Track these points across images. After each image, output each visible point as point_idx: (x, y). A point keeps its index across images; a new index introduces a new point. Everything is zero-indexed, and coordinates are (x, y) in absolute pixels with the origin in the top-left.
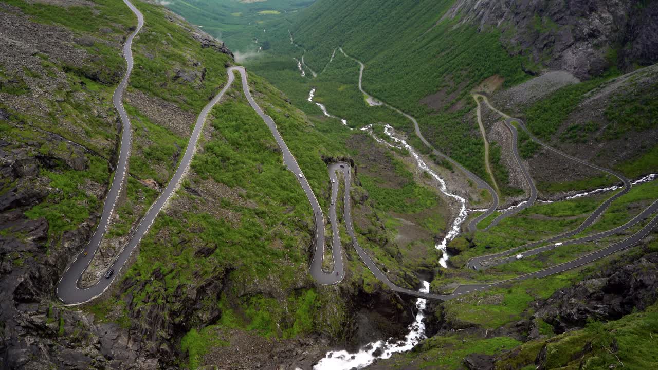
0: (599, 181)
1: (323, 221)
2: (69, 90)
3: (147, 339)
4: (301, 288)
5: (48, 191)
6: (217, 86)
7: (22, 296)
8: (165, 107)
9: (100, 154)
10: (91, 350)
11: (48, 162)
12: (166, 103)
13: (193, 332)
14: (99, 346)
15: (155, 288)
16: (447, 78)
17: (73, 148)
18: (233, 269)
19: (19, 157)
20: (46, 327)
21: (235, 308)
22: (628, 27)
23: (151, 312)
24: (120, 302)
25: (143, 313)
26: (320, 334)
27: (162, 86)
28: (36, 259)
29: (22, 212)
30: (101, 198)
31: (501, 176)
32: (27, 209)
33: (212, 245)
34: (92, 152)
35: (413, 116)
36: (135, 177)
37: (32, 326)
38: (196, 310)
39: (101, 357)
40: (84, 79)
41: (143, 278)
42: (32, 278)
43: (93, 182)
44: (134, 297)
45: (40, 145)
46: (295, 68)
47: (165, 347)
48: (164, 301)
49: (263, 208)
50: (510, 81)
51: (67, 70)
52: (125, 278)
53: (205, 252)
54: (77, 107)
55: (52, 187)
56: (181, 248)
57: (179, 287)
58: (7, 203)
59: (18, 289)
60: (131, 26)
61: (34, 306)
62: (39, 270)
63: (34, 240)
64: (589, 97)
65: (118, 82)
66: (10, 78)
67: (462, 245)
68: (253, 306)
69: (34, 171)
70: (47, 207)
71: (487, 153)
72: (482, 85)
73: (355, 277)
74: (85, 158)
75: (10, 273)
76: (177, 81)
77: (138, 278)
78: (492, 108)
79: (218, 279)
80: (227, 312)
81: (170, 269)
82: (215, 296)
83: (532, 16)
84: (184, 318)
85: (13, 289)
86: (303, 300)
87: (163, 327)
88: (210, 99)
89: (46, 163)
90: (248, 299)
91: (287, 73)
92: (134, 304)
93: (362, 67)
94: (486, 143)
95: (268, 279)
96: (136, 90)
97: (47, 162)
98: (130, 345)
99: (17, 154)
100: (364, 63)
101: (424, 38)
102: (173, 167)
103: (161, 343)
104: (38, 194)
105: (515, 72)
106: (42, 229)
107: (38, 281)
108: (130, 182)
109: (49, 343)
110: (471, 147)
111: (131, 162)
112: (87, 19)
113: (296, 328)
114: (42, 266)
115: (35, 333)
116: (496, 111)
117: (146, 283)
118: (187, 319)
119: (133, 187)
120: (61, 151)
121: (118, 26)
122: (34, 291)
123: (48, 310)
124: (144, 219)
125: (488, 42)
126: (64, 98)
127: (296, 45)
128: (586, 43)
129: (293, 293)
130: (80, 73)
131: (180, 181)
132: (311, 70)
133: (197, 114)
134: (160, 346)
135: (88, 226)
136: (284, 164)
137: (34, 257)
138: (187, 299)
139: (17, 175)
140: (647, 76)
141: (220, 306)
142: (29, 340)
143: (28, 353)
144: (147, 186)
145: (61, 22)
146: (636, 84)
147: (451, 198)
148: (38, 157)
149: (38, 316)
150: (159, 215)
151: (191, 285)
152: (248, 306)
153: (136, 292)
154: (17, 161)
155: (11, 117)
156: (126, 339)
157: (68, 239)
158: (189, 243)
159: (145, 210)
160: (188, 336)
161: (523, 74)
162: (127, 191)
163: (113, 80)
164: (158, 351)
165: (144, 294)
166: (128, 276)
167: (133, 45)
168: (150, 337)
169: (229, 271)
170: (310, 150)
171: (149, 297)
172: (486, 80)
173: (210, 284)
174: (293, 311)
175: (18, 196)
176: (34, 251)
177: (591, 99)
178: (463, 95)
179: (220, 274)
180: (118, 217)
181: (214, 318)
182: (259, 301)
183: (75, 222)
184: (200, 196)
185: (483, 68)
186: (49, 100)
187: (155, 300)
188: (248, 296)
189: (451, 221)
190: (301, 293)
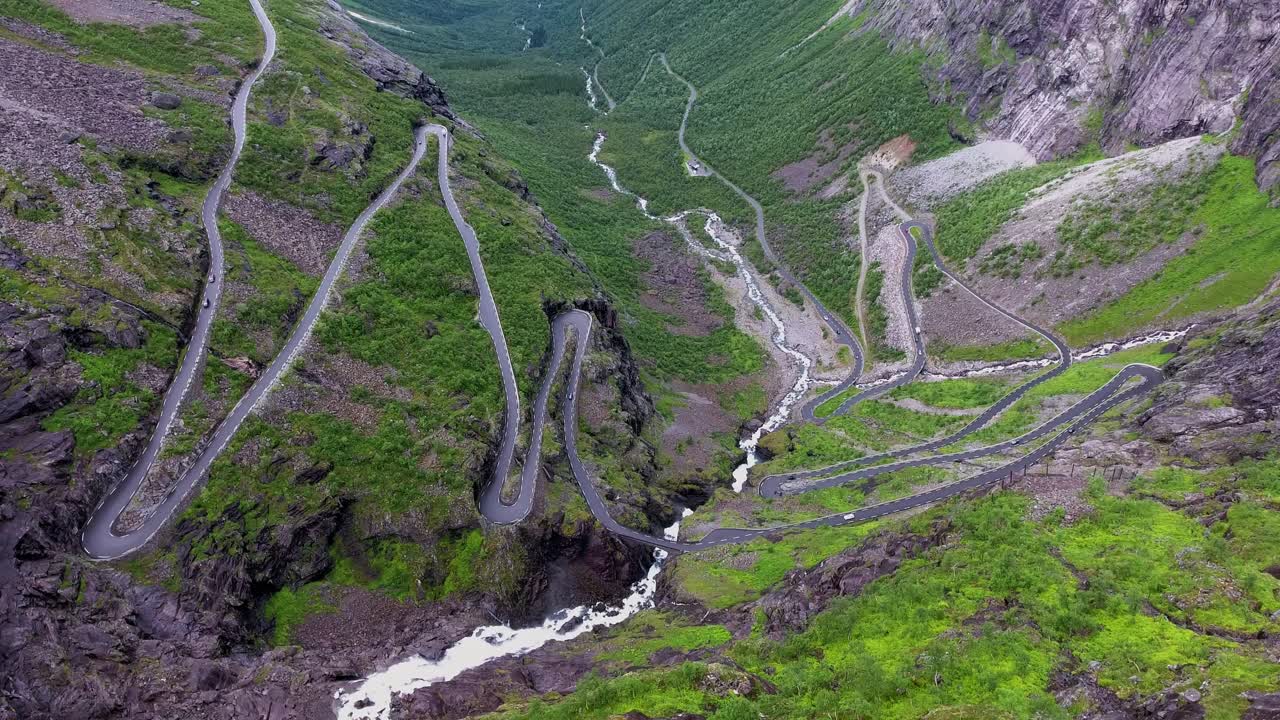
0: (1025, 348)
1: (518, 419)
2: (124, 207)
3: (205, 608)
4: (461, 528)
5: (79, 386)
6: (389, 171)
7: (28, 552)
8: (289, 218)
9: (166, 318)
10: (119, 626)
11: (82, 337)
12: (292, 210)
13: (286, 593)
14: (134, 618)
15: (227, 532)
16: (824, 135)
17: (121, 314)
18: (355, 501)
19: (36, 335)
20: (58, 595)
21: (355, 555)
22: (1125, 74)
23: (216, 569)
24: (170, 556)
25: (203, 570)
26: (483, 596)
27: (290, 178)
28: (51, 494)
29: (37, 421)
30: (162, 391)
31: (876, 324)
32: (45, 416)
33: (325, 465)
34: (151, 315)
35: (758, 200)
36: (218, 355)
37: (39, 594)
38: (290, 561)
39: (132, 636)
40: (157, 176)
41: (212, 517)
42: (44, 525)
43: (151, 366)
44: (192, 547)
45: (70, 311)
46: (580, 90)
47: (231, 619)
48: (240, 551)
49: (420, 400)
50: (924, 151)
51: (127, 163)
52: (180, 519)
53: (314, 476)
54: (137, 236)
55: (85, 379)
56: (275, 471)
57: (266, 529)
58: (15, 409)
59: (21, 542)
60: (251, 60)
61: (44, 565)
62: (54, 512)
63: (52, 465)
64: (1041, 195)
65: (216, 176)
66: (30, 193)
67: (779, 444)
68: (383, 553)
69: (59, 354)
70: (76, 411)
71: (861, 281)
72: (878, 154)
73: (550, 511)
74: (140, 328)
75: (11, 520)
76: (319, 167)
77: (201, 519)
78: (886, 199)
79: (330, 515)
80: (342, 562)
81: (253, 503)
82: (323, 540)
83: (978, 32)
84: (271, 572)
85: (15, 542)
86: (463, 544)
87: (233, 588)
88: (374, 197)
89: (78, 340)
90: (376, 543)
91: (562, 100)
92: (191, 558)
93: (693, 97)
94: (864, 262)
95: (408, 516)
96: (244, 189)
97: (79, 338)
98: (179, 616)
99: (33, 330)
100: (697, 87)
101: (801, 50)
102: (284, 334)
103: (225, 614)
104: (62, 392)
105: (934, 133)
106: (65, 448)
107: (52, 529)
108: (208, 364)
109: (59, 617)
110: (838, 267)
111: (216, 328)
112: (175, 49)
113: (449, 586)
114: (62, 505)
115: (41, 603)
116: (892, 204)
117: (213, 527)
118: (276, 573)
119: (213, 372)
120: (103, 319)
121: (230, 60)
122: (46, 543)
123: (63, 570)
124: (224, 424)
125: (900, 73)
126: (115, 223)
127: (589, 42)
128: (1056, 93)
129: (448, 535)
130: (149, 166)
131: (290, 359)
132: (606, 95)
133: (345, 228)
134: (223, 618)
135: (136, 439)
136: (476, 318)
137: (49, 492)
138: (276, 548)
139: (32, 362)
140: (1136, 168)
141: (332, 552)
142: (32, 614)
143: (26, 634)
144: (235, 369)
145: (132, 59)
146: (1116, 180)
147: (788, 356)
148: (66, 332)
149: (48, 580)
150: (247, 420)
151: (283, 528)
152: (376, 553)
153: (195, 540)
154: (32, 341)
155: (28, 263)
156: (174, 608)
157: (103, 462)
158: (289, 463)
159: (228, 410)
160: (277, 597)
161: (949, 139)
162: (202, 378)
163: (207, 174)
164: (219, 624)
165: (208, 542)
166: (187, 517)
167: (250, 100)
168: (208, 605)
169: (347, 503)
170: (527, 291)
171: (216, 547)
172: (886, 144)
173: (315, 523)
174: (445, 561)
175: (32, 397)
176: (51, 483)
177: (1045, 199)
178: (844, 169)
179: (333, 508)
180: (182, 422)
181: (319, 571)
182: (393, 546)
183: (114, 435)
184: (318, 382)
185: (884, 123)
186: (91, 229)
187: (225, 550)
188: (375, 540)
189: (777, 399)
190: (460, 535)
